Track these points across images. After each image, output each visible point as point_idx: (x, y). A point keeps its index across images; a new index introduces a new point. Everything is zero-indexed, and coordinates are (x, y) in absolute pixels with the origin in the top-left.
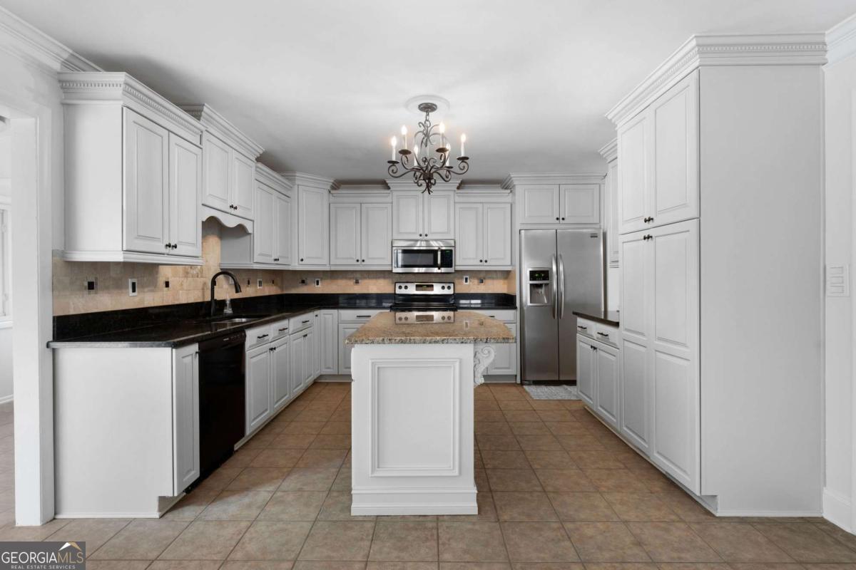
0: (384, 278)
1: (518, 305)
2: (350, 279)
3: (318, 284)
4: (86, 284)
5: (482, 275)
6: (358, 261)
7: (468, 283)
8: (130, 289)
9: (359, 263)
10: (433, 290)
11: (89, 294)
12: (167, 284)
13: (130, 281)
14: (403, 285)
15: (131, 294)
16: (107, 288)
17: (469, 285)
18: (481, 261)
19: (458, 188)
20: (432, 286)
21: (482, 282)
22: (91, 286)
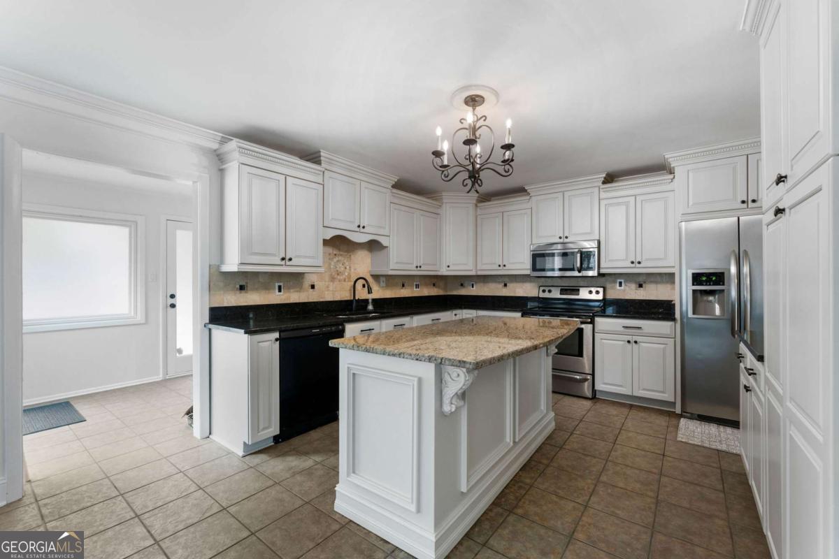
0: (531, 282)
1: (677, 315)
2: (499, 282)
3: (473, 287)
4: (238, 286)
5: (641, 279)
6: (500, 266)
7: (622, 288)
8: (277, 290)
9: (501, 268)
10: (578, 294)
11: (241, 293)
12: (313, 287)
13: (277, 285)
14: (547, 289)
15: (277, 293)
16: (256, 289)
17: (624, 291)
18: (632, 263)
19: (604, 183)
20: (579, 290)
21: (641, 286)
22: (242, 288)
